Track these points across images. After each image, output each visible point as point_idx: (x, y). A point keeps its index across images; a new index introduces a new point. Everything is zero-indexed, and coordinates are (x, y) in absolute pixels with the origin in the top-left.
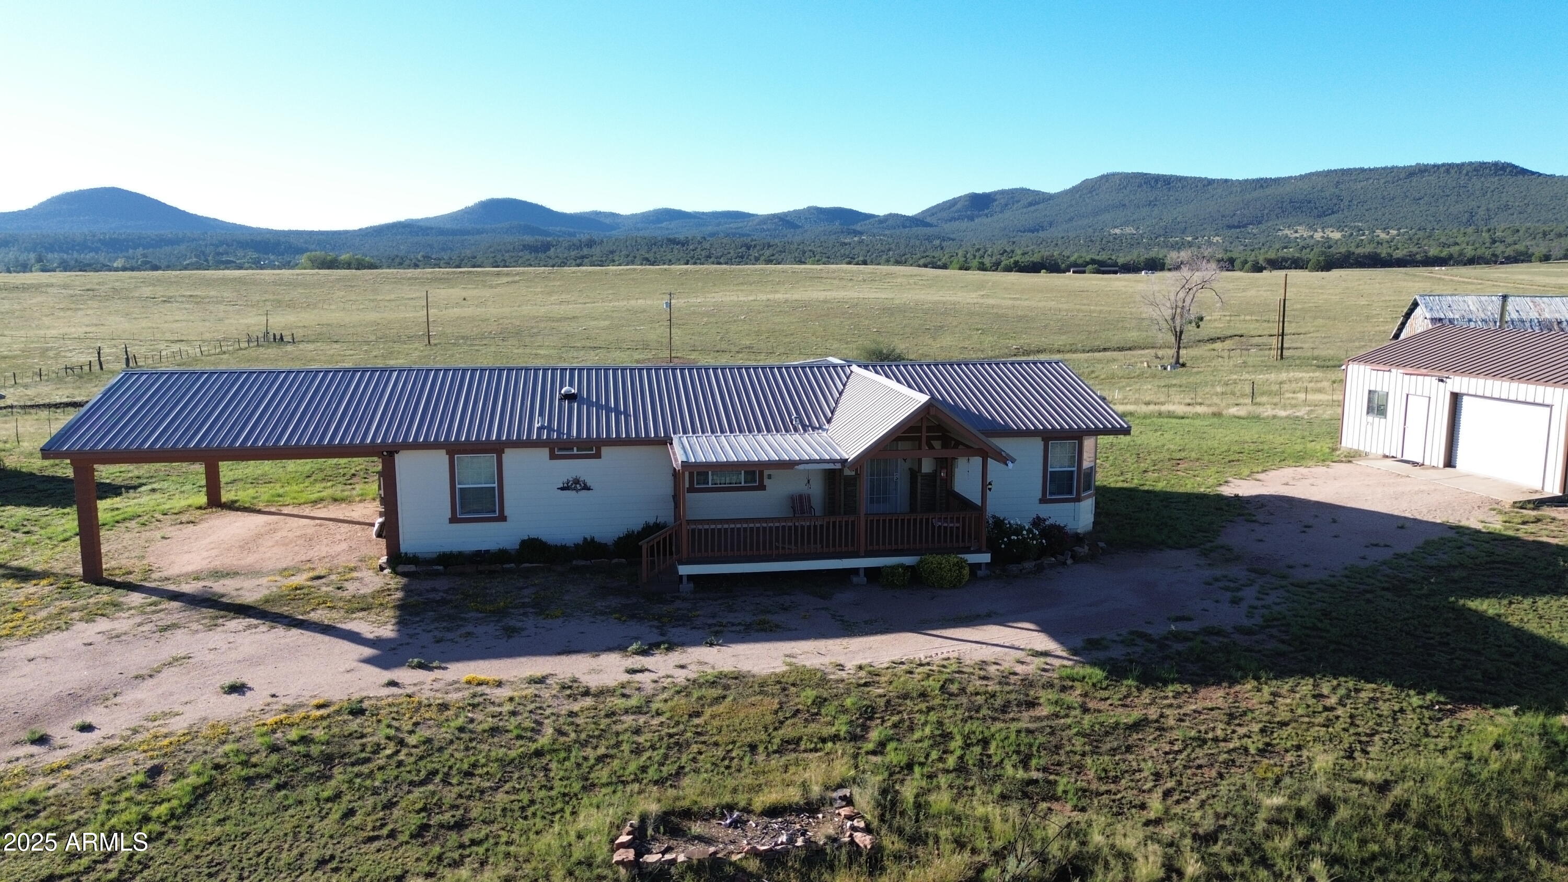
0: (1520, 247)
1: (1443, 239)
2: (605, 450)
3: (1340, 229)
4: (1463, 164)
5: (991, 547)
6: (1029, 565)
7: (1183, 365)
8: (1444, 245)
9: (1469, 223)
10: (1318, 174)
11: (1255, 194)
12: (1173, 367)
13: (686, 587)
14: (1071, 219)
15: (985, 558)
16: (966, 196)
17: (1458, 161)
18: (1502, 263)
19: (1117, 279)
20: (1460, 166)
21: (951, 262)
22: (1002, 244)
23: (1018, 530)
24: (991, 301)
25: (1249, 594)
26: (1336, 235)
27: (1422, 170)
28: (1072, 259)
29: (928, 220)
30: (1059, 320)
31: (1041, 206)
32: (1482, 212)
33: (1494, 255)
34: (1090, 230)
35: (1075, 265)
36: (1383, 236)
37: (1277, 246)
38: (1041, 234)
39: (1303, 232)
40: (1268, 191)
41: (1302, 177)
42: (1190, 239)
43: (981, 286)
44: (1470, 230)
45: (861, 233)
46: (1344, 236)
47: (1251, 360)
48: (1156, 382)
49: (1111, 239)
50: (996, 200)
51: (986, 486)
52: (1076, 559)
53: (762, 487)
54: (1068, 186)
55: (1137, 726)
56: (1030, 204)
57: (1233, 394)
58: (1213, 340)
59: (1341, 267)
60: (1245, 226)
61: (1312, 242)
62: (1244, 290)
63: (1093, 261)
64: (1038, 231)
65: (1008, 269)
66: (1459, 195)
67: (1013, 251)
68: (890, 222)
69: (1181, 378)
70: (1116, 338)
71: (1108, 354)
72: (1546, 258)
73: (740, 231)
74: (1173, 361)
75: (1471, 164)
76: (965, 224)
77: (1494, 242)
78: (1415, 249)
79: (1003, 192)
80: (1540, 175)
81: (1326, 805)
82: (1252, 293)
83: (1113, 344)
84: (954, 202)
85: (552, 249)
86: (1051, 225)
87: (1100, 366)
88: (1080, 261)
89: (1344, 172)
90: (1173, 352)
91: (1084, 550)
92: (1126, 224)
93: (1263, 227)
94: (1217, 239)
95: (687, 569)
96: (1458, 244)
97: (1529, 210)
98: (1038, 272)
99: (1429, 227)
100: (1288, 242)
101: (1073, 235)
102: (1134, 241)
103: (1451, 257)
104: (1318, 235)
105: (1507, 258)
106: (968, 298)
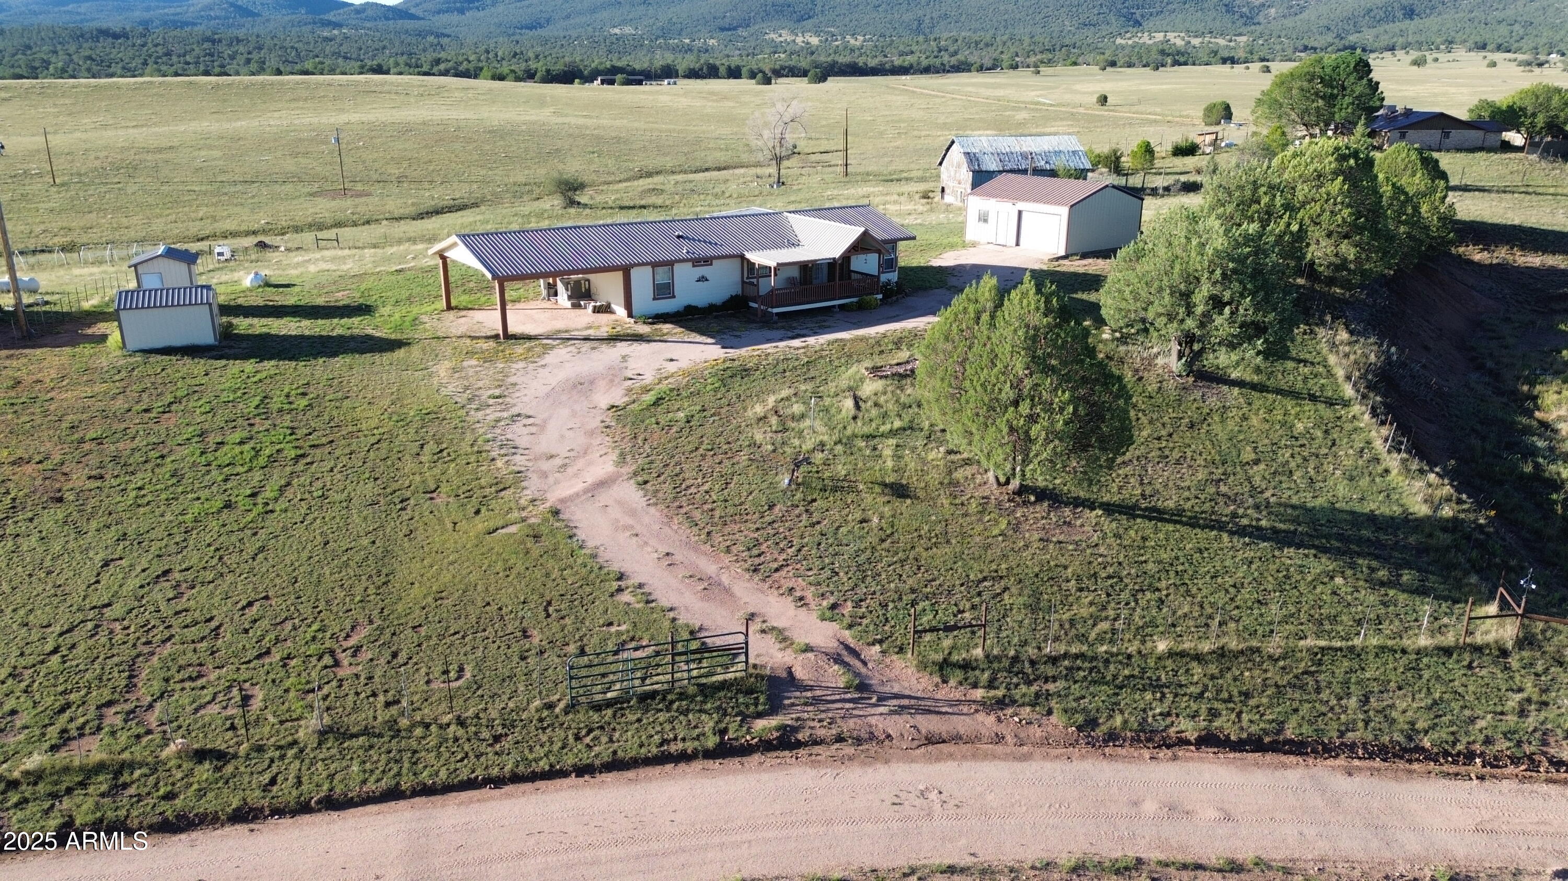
0: (960, 57)
1: (901, 48)
2: (713, 262)
3: (817, 34)
5: (881, 292)
6: (894, 298)
8: (903, 54)
9: (918, 31)
13: (775, 318)
18: (948, 72)
21: (476, 68)
24: (572, 121)
26: (815, 41)
28: (592, 64)
29: (412, 11)
30: (651, 141)
32: (927, 20)
33: (942, 64)
34: (590, 29)
35: (597, 72)
36: (852, 41)
37: (769, 51)
38: (540, 32)
39: (786, 36)
42: (687, 41)
43: (542, 102)
44: (920, 38)
45: (338, 25)
46: (820, 41)
47: (826, 177)
49: (614, 39)
52: (907, 295)
60: (735, 29)
61: (797, 48)
63: (616, 70)
64: (534, 28)
65: (544, 80)
68: (369, 12)
72: (981, 69)
74: (774, 180)
76: (455, 18)
77: (940, 51)
78: (881, 59)
86: (548, 21)
87: (721, 185)
88: (601, 67)
91: (895, 293)
92: (624, 22)
93: (752, 30)
94: (712, 42)
95: (776, 310)
96: (912, 52)
97: (963, 19)
98: (572, 82)
99: (888, 34)
100: (776, 48)
101: (574, 34)
102: (637, 43)
103: (911, 66)
104: (799, 40)
105: (952, 67)
106: (544, 115)
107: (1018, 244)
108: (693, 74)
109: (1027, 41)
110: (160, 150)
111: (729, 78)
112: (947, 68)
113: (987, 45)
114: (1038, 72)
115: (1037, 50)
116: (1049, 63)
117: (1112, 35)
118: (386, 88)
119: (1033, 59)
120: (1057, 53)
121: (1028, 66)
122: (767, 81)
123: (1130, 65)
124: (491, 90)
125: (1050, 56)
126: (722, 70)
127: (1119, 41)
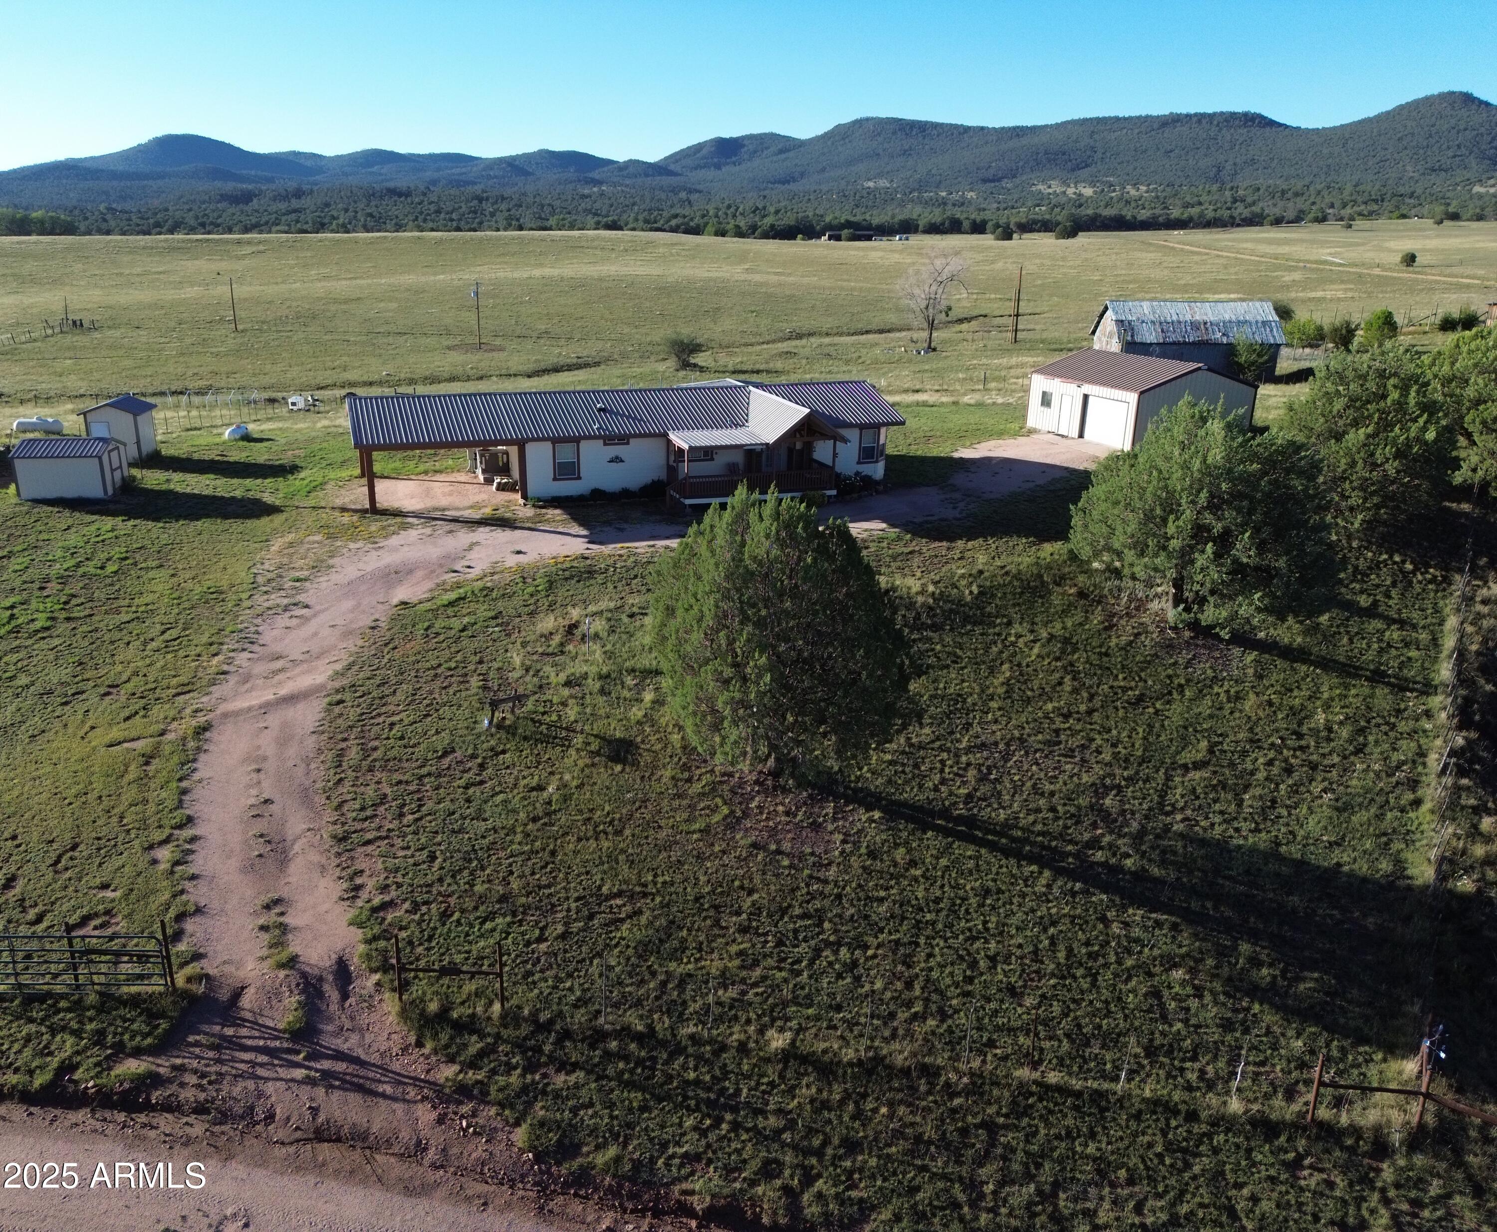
0: (1256, 209)
1: (1188, 199)
2: (632, 441)
3: (1092, 184)
4: (1215, 114)
5: (837, 487)
6: (855, 495)
7: (934, 350)
8: (1186, 206)
9: (1216, 179)
10: (1073, 122)
11: (1011, 144)
12: (926, 352)
13: (688, 510)
14: (823, 170)
15: (834, 492)
16: (711, 140)
17: (1210, 111)
18: (1238, 225)
19: (873, 249)
20: (1211, 117)
21: (706, 224)
22: (752, 200)
23: (850, 478)
24: (757, 278)
25: (961, 505)
26: (1088, 192)
27: (1173, 121)
28: (828, 219)
29: (672, 167)
30: (825, 300)
31: (791, 154)
32: (1229, 166)
33: (1232, 217)
34: (843, 183)
35: (829, 227)
36: (1133, 192)
37: (1029, 204)
38: (792, 186)
39: (1056, 187)
40: (1024, 141)
41: (1057, 126)
42: (944, 194)
43: (742, 257)
44: (1215, 187)
45: (599, 183)
46: (1095, 192)
47: (990, 344)
48: (912, 368)
49: (864, 193)
50: (743, 146)
51: (835, 455)
52: (878, 492)
53: (712, 459)
54: (820, 132)
55: (911, 553)
56: (781, 152)
57: (971, 379)
58: (961, 321)
59: (1088, 230)
60: (999, 180)
61: (1063, 200)
62: (993, 262)
63: (848, 224)
64: (788, 182)
65: (766, 236)
66: (1209, 148)
67: (764, 208)
68: (631, 170)
69: (934, 363)
70: (877, 322)
71: (870, 336)
72: (1278, 222)
73: (463, 177)
74: (926, 345)
75: (1222, 113)
76: (711, 174)
77: (1235, 201)
78: (1158, 211)
79: (751, 137)
80: (1286, 127)
81: (981, 572)
82: (999, 265)
83: (874, 327)
84: (698, 148)
85: (255, 201)
86: (802, 175)
87: (864, 351)
88: (836, 222)
89: (1099, 120)
90: (925, 334)
91: (881, 488)
92: (880, 175)
93: (1017, 181)
94: (970, 195)
95: (688, 502)
96: (1200, 204)
97: (1273, 165)
98: (794, 238)
99: (1178, 183)
100: (1041, 199)
101: (825, 188)
102: (888, 197)
103: (1191, 219)
104: (1070, 191)
105: (1243, 220)
106: (734, 272)
107: (1081, 436)
108: (934, 229)
109: (1349, 188)
110: (347, 301)
111: (972, 233)
112: (1238, 221)
113: (1297, 195)
114: (1350, 226)
115: (1360, 200)
116: (1369, 215)
117: (1470, 183)
118: (596, 243)
119: (1348, 211)
120: (1385, 204)
121: (1342, 219)
122: (1007, 236)
123: (1480, 218)
124: (698, 245)
125: (1376, 207)
126: (966, 225)
127: (1478, 189)
